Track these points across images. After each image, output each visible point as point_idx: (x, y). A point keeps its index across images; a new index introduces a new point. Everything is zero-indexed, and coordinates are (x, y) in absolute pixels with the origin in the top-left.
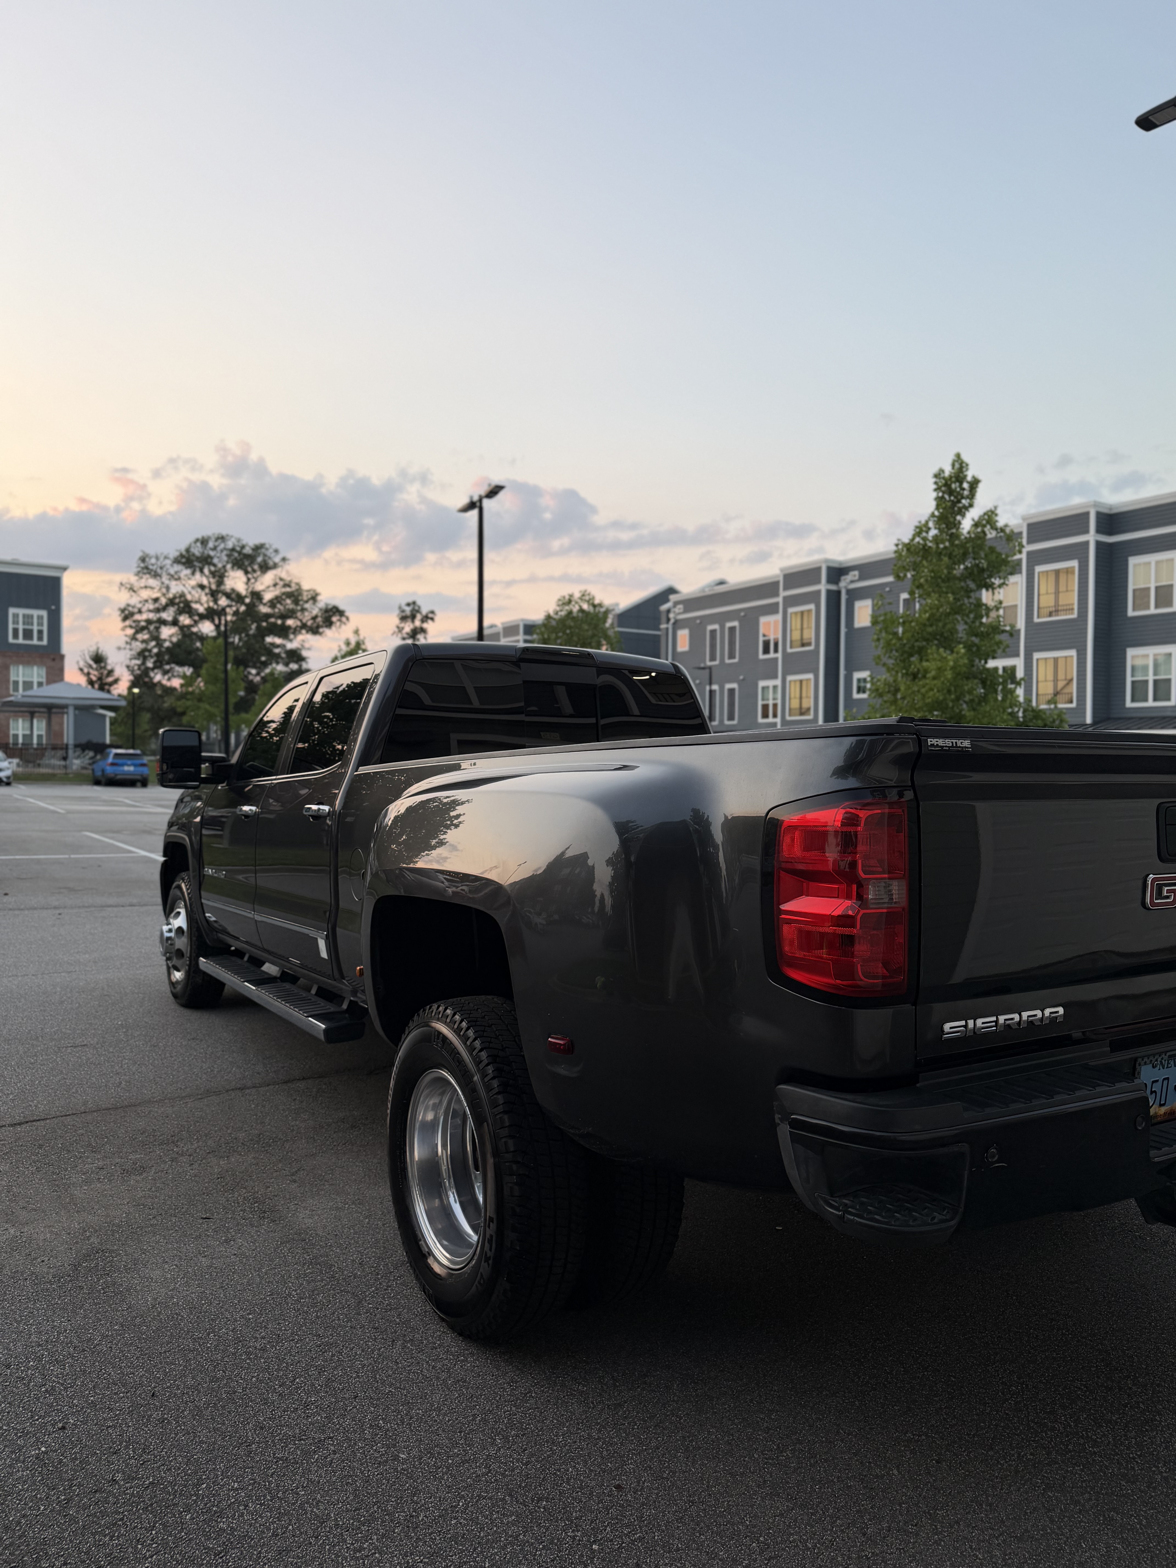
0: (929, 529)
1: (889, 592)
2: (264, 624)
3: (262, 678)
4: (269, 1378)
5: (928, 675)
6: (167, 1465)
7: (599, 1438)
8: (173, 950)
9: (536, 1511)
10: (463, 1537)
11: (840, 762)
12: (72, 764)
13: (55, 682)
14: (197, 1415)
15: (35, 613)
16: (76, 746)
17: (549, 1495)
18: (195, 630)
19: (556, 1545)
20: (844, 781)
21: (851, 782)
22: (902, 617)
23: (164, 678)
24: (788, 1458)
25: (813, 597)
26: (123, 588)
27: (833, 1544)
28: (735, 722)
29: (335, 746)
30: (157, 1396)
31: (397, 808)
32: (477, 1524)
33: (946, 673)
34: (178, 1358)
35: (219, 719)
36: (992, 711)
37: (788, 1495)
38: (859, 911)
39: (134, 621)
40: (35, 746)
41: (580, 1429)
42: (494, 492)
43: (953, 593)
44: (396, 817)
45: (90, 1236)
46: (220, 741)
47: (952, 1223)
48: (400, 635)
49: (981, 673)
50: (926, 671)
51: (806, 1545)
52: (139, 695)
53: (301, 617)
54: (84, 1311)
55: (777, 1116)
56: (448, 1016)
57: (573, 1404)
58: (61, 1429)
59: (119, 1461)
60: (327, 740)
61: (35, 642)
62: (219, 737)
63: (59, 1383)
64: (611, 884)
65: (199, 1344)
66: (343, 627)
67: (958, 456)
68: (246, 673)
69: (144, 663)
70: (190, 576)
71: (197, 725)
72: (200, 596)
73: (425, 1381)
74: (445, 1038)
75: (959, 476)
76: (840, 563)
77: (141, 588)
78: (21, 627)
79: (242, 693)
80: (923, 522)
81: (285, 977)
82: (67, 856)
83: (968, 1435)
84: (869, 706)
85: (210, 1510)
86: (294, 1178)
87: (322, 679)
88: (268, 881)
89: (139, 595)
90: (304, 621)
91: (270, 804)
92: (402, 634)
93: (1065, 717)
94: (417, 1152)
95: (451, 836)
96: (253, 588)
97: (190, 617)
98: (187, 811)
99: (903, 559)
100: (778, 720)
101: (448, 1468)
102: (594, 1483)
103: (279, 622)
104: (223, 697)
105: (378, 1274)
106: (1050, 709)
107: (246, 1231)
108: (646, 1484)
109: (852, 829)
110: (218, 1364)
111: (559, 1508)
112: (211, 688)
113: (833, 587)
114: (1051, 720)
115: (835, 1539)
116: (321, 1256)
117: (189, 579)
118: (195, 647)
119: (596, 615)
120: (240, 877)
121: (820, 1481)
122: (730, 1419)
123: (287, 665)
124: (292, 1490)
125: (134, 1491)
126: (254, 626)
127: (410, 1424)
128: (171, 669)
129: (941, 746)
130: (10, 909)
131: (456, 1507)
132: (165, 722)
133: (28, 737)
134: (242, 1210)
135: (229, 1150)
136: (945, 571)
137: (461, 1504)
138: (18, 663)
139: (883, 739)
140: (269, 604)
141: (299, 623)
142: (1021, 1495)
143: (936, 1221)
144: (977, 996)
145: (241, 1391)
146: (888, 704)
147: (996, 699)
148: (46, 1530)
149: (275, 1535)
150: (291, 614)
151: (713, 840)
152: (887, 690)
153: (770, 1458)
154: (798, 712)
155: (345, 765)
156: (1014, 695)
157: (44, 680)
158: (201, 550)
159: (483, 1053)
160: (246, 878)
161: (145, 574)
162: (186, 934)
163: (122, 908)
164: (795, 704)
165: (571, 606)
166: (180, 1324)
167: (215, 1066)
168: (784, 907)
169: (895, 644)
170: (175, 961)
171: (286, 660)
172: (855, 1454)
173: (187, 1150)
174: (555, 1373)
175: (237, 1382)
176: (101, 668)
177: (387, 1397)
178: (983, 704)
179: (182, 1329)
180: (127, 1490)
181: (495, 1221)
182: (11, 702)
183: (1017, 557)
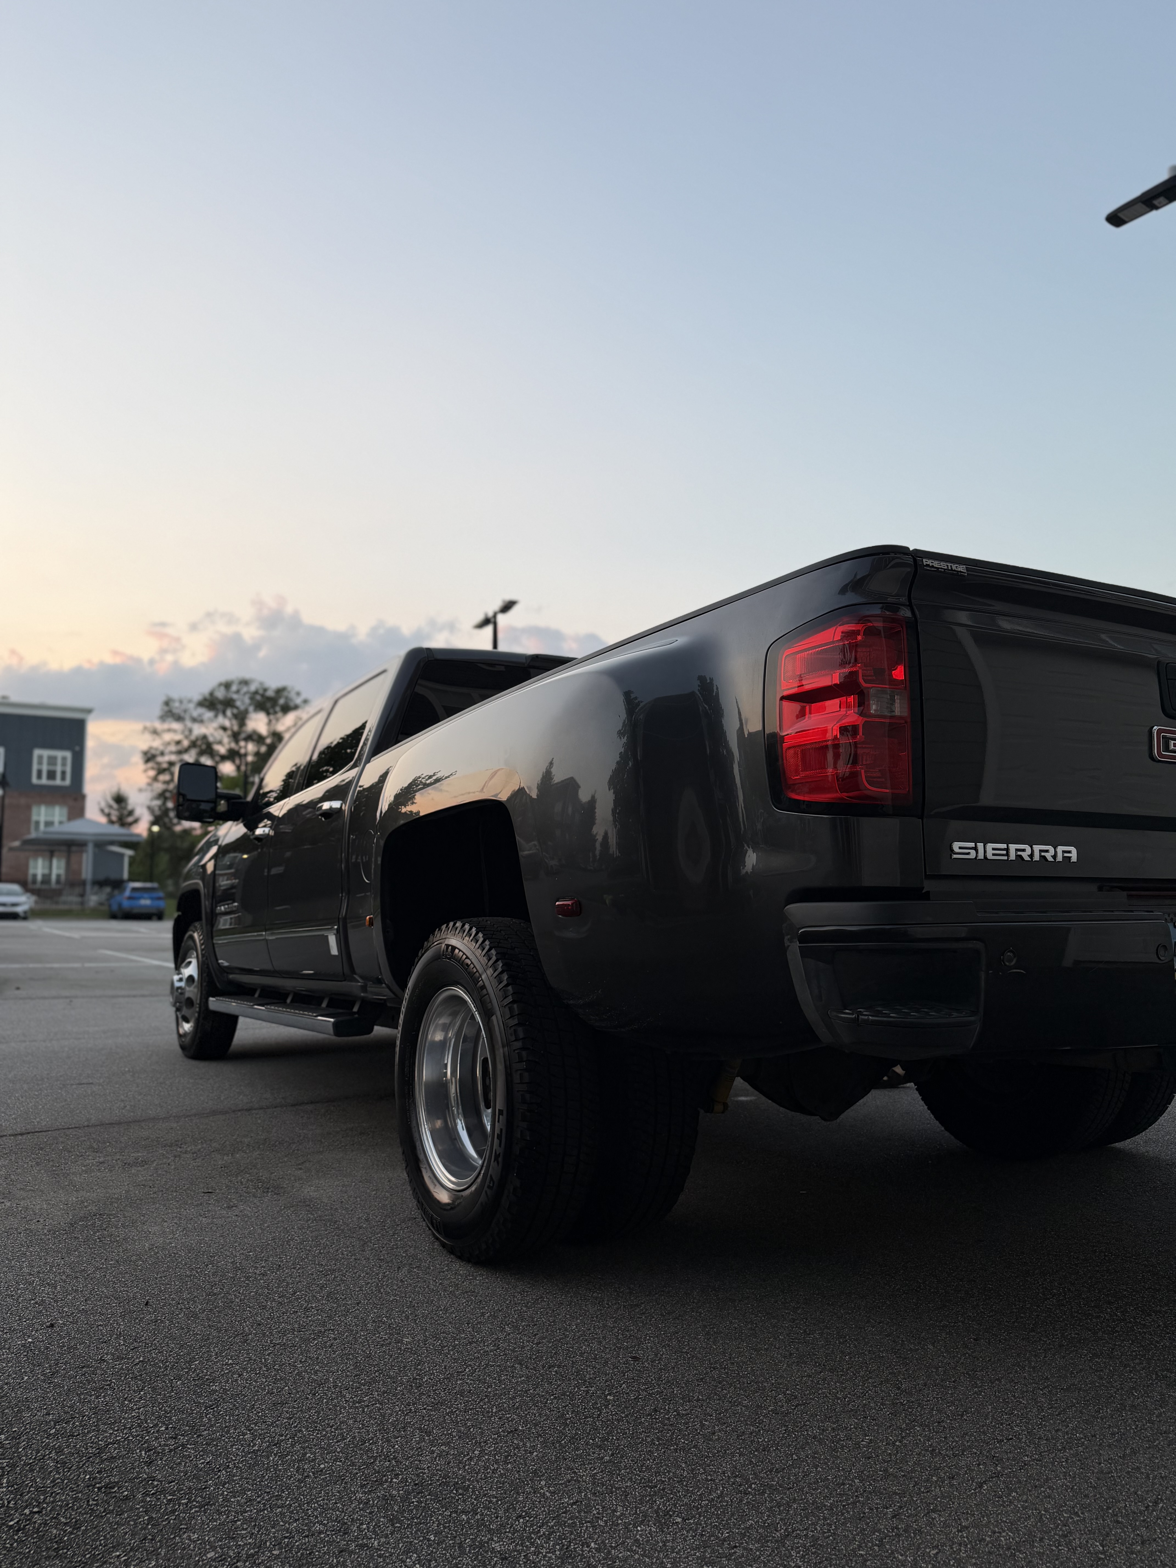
4: (268, 1292)
6: (158, 1350)
7: (615, 1327)
8: (183, 1000)
9: (547, 1374)
12: (89, 900)
13: (76, 819)
14: (192, 1317)
15: (59, 754)
16: (94, 882)
17: (561, 1363)
18: (215, 770)
21: (849, 598)
26: (146, 733)
30: (151, 1305)
34: (174, 1281)
38: (861, 721)
39: (156, 763)
40: (53, 885)
41: (594, 1321)
42: (507, 607)
45: (88, 1205)
52: (159, 835)
55: (786, 937)
56: (457, 929)
57: (587, 1305)
58: (49, 1328)
59: (108, 1347)
61: (58, 782)
63: (49, 1298)
69: (164, 804)
70: (213, 719)
72: (222, 738)
74: (454, 949)
77: (165, 731)
78: (45, 768)
82: (80, 965)
83: (1008, 1322)
85: (202, 1378)
86: (300, 1167)
87: (336, 702)
89: (162, 739)
94: (426, 1073)
96: (275, 729)
97: (212, 758)
101: (454, 1347)
102: (609, 1356)
107: (249, 1200)
108: (664, 1356)
111: (572, 1372)
116: (325, 1215)
117: (212, 721)
121: (850, 1354)
122: (753, 1314)
124: (289, 1364)
125: (123, 1366)
127: (415, 1320)
129: (936, 568)
130: (22, 999)
131: (462, 1372)
133: (46, 879)
134: (245, 1187)
135: (234, 1149)
137: (467, 1370)
138: (40, 803)
139: (879, 558)
142: (1066, 1361)
145: (239, 1301)
149: (270, 1393)
153: (796, 1339)
155: (358, 762)
157: (64, 819)
158: (224, 694)
161: (168, 717)
162: (196, 983)
166: (177, 1260)
167: (222, 1095)
168: (787, 733)
170: (185, 1011)
172: (887, 1336)
173: (191, 1150)
175: (235, 1295)
176: (122, 808)
179: (179, 1263)
180: (116, 1366)
182: (32, 839)
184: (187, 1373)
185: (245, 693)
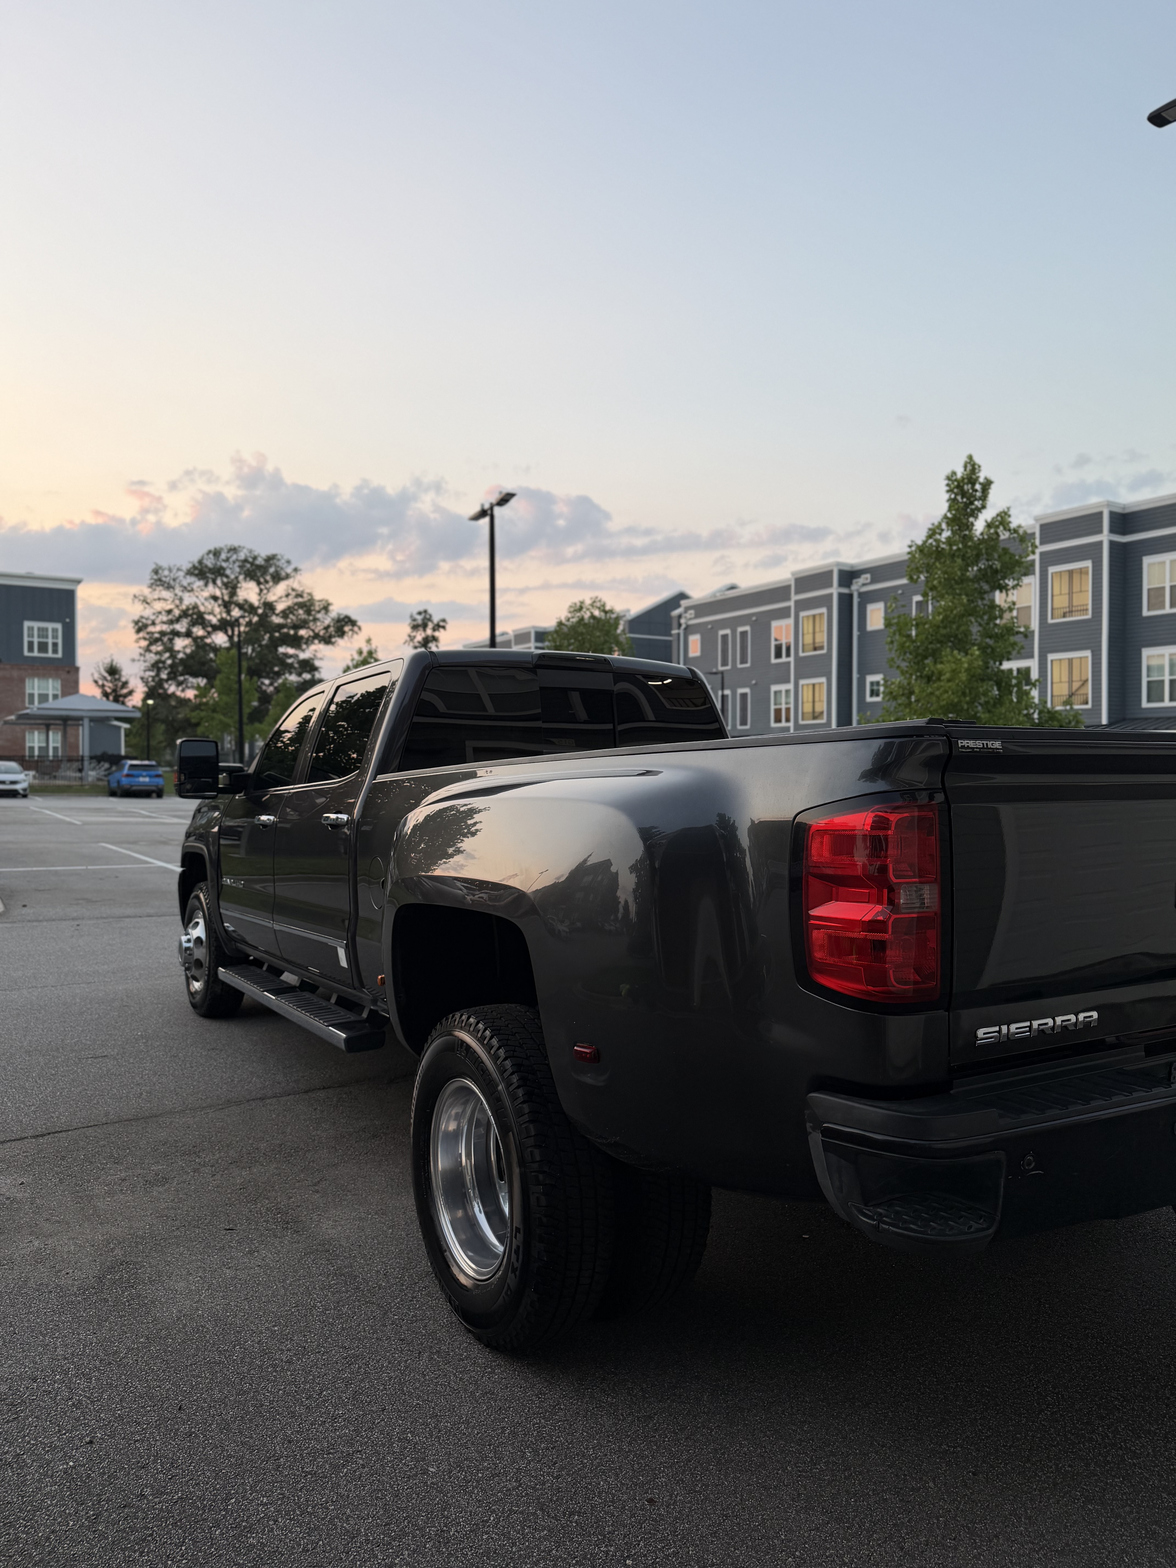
0: (942, 530)
1: (901, 594)
2: (277, 634)
3: (276, 688)
4: (295, 1391)
5: (942, 678)
6: (195, 1480)
7: (630, 1451)
8: (192, 960)
9: (568, 1525)
10: (495, 1553)
11: (868, 766)
12: (88, 775)
13: (70, 694)
14: (224, 1428)
15: (50, 626)
16: (91, 758)
17: (581, 1509)
18: (208, 641)
19: (589, 1560)
20: (872, 784)
21: (880, 786)
22: (915, 619)
23: (178, 690)
24: (821, 1470)
25: (825, 601)
26: (136, 601)
27: (870, 1559)
28: (748, 727)
29: (350, 755)
30: (184, 1410)
31: (416, 817)
32: (509, 1538)
33: (960, 675)
34: (204, 1371)
35: (233, 729)
36: (1008, 713)
37: (823, 1508)
38: (890, 916)
39: (148, 633)
40: (51, 758)
41: (610, 1441)
42: (505, 499)
43: (967, 595)
44: (415, 826)
45: (114, 1248)
46: (234, 752)
47: (991, 1231)
48: (411, 644)
49: (996, 674)
50: (940, 673)
51: (843, 1560)
52: (154, 707)
53: (313, 627)
54: (109, 1323)
55: (809, 1125)
56: (471, 1025)
57: (602, 1416)
58: (88, 1443)
59: (147, 1476)
60: (342, 749)
61: (50, 654)
62: (234, 748)
63: (85, 1396)
64: (635, 891)
65: (225, 1357)
66: (355, 636)
67: (970, 457)
68: (259, 683)
69: (158, 675)
70: (203, 588)
71: (211, 736)
72: (213, 607)
73: (454, 1393)
74: (468, 1047)
75: (971, 478)
76: (852, 566)
77: (155, 600)
78: (36, 640)
79: (255, 704)
80: (936, 523)
81: (306, 986)
82: (84, 867)
83: (1004, 1446)
84: (884, 709)
85: (238, 1526)
86: (316, 1188)
87: (337, 688)
88: (287, 890)
89: (152, 607)
90: (317, 631)
91: (288, 814)
92: (413, 642)
93: (1081, 718)
94: (441, 1162)
95: (467, 844)
96: (266, 599)
97: (204, 628)
98: (204, 821)
99: (917, 560)
100: (791, 724)
101: (478, 1482)
102: (625, 1497)
103: (292, 632)
104: (237, 707)
105: (403, 1285)
106: (1066, 710)
107: (270, 1242)
108: (678, 1498)
109: (881, 833)
110: (244, 1377)
111: (591, 1522)
112: (225, 698)
113: (845, 591)
114: (1067, 721)
115: (872, 1554)
116: (345, 1267)
117: (202, 590)
118: (208, 658)
119: (607, 621)
120: (258, 887)
121: (855, 1495)
122: (762, 1431)
123: (300, 675)
124: (322, 1505)
125: (162, 1506)
126: (267, 636)
127: (439, 1438)
128: (185, 680)
129: (971, 748)
130: (29, 921)
131: (487, 1521)
132: (180, 733)
133: (44, 750)
134: (265, 1221)
135: (251, 1160)
136: (959, 573)
137: (492, 1518)
138: (33, 675)
139: (912, 741)
140: (281, 615)
141: (311, 633)
142: (1061, 1508)
143: (972, 1230)
144: (1008, 1001)
145: (268, 1404)
146: (903, 707)
147: (1012, 700)
148: (75, 1546)
149: (305, 1550)
150: (304, 624)
151: (740, 844)
152: (901, 693)
153: (803, 1471)
154: (811, 716)
155: (363, 773)
156: (1030, 697)
157: (59, 693)
158: (213, 562)
159: (507, 1062)
160: (263, 887)
161: (158, 586)
162: (204, 944)
163: (140, 919)
164: (808, 708)
165: (582, 613)
166: (205, 1337)
167: (236, 1076)
168: (813, 912)
169: (909, 647)
170: (194, 972)
171: (299, 670)
172: (890, 1467)
173: (209, 1161)
174: (583, 1385)
175: (264, 1394)
176: (116, 680)
177: (415, 1410)
178: (998, 706)
179: (208, 1341)
180: (156, 1505)
181: (522, 1231)
182: (27, 714)
183: (1031, 557)
184: (224, 1516)
185: (234, 562)
